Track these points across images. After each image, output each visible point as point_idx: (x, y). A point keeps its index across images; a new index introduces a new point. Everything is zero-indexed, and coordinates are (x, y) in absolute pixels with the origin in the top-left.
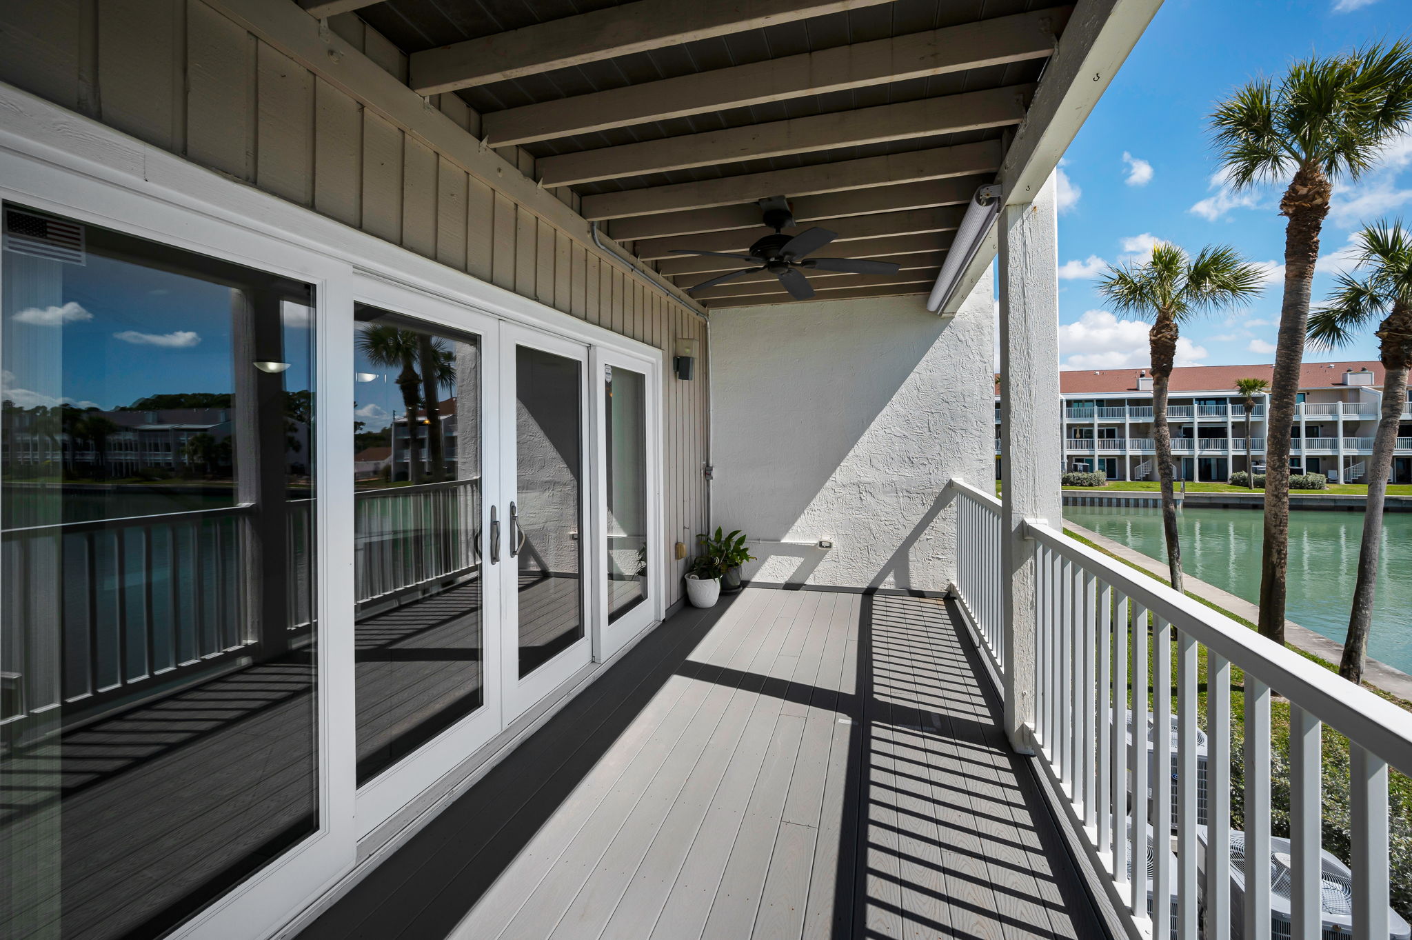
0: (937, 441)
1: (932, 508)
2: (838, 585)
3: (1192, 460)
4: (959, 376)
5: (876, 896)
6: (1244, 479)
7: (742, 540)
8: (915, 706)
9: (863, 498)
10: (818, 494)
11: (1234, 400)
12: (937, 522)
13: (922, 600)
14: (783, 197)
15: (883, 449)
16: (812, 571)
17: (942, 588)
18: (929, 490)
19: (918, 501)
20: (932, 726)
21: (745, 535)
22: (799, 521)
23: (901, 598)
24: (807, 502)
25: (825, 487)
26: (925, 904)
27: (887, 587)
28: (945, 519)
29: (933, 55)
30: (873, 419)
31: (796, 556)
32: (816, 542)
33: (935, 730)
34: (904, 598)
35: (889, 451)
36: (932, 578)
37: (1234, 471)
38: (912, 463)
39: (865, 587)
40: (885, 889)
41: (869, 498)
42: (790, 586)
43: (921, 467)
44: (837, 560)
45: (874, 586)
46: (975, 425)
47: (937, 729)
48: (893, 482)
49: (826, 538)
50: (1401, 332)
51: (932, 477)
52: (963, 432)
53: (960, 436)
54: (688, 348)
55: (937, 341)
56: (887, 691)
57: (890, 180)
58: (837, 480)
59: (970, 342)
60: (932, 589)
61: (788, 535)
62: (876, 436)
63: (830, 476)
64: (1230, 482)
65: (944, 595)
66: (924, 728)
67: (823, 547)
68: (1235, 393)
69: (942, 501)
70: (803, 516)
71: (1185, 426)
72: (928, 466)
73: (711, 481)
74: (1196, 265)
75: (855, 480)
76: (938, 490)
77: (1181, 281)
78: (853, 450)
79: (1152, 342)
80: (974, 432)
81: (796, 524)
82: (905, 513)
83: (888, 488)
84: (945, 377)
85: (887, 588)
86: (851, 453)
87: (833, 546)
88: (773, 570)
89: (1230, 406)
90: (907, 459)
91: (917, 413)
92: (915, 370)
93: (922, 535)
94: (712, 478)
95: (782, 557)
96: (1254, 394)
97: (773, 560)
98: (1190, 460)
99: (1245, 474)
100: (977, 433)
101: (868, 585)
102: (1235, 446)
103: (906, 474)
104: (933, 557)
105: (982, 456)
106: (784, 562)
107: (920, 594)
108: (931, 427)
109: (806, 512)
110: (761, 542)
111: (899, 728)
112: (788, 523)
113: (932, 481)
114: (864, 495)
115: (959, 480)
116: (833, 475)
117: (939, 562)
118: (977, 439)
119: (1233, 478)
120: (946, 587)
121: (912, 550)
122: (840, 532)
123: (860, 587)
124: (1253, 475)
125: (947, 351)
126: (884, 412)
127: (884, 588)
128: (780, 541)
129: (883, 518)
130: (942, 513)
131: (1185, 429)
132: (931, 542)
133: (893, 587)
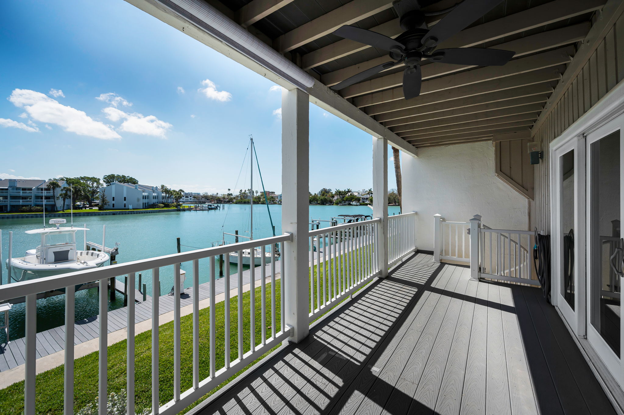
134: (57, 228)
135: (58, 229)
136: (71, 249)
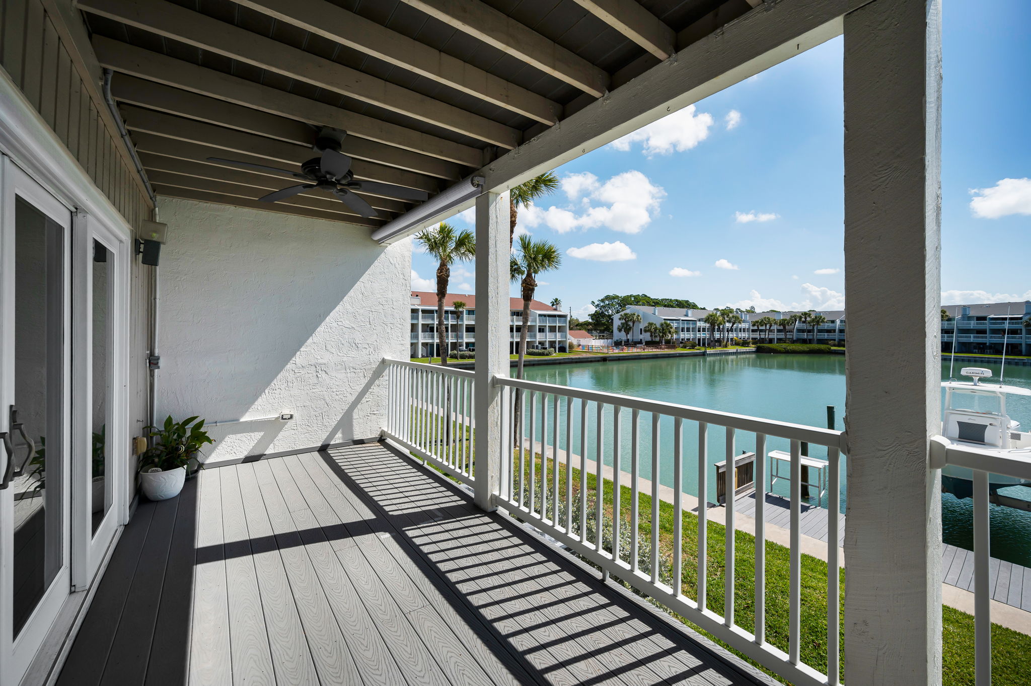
0: (375, 331)
1: (371, 378)
2: (296, 449)
3: (433, 345)
4: (390, 287)
5: (493, 617)
6: (455, 354)
7: (201, 424)
8: (418, 510)
9: (319, 376)
10: (279, 375)
11: (452, 312)
12: (374, 389)
13: (364, 445)
14: (346, 132)
15: (336, 337)
16: (272, 441)
17: (376, 434)
18: (369, 367)
19: (361, 375)
20: (438, 517)
21: (204, 420)
22: (260, 400)
23: (348, 447)
24: (268, 383)
25: (285, 369)
26: (515, 605)
27: (338, 442)
28: (379, 386)
29: (506, 96)
30: (328, 314)
31: (256, 432)
32: (277, 416)
33: (441, 518)
34: (351, 447)
35: (341, 339)
36: (369, 428)
37: (451, 351)
38: (358, 347)
39: (320, 445)
40: (493, 611)
41: (324, 375)
42: (249, 459)
43: (364, 350)
44: (295, 428)
45: (327, 443)
46: (399, 321)
47: (443, 517)
48: (343, 361)
49: (286, 412)
50: (529, 285)
51: (371, 357)
52: (391, 325)
53: (389, 328)
54: (155, 232)
55: (376, 261)
56: (394, 507)
57: (423, 151)
58: (297, 363)
59: (397, 265)
60: (370, 437)
61: (248, 414)
62: (331, 328)
63: (290, 360)
64: (449, 357)
65: (378, 439)
66: (435, 519)
67: (285, 419)
68: (453, 309)
69: (377, 374)
70: (263, 396)
71: (430, 326)
72: (369, 349)
73: (156, 371)
74: (459, 237)
75: (313, 362)
76: (375, 366)
77: (452, 245)
78: (311, 338)
79: (438, 277)
80: (399, 325)
81: (256, 403)
82: (351, 384)
83: (339, 367)
84: (381, 287)
85: (336, 442)
86: (310, 341)
87: (294, 417)
88: (231, 448)
89: (450, 315)
90: (354, 345)
91: (362, 311)
92: (361, 280)
93: (363, 399)
94: (158, 368)
95: (242, 434)
96: (461, 309)
97: (230, 439)
98: (432, 345)
99: (455, 352)
100: (400, 326)
101: (321, 443)
102: (452, 337)
103: (353, 356)
104: (370, 414)
105: (403, 342)
106: (244, 439)
107: (361, 442)
108: (371, 321)
109: (267, 391)
110: (218, 424)
111: (422, 525)
112: (248, 403)
113: (371, 360)
114: (320, 373)
115: (388, 357)
116: (294, 359)
117: (375, 416)
118: (400, 330)
119: (450, 354)
120: (379, 433)
121: (356, 410)
122: (298, 405)
123: (315, 446)
124: (459, 352)
125: (383, 269)
126: (337, 309)
127: (334, 443)
128: (239, 420)
129: (335, 390)
130: (377, 382)
131: (430, 327)
132: (370, 403)
133: (340, 441)
134: (973, 384)
135: (975, 385)
136: (990, 424)
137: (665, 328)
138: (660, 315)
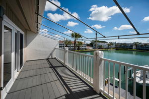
127: (49, 58)
137: (101, 46)
138: (101, 44)
